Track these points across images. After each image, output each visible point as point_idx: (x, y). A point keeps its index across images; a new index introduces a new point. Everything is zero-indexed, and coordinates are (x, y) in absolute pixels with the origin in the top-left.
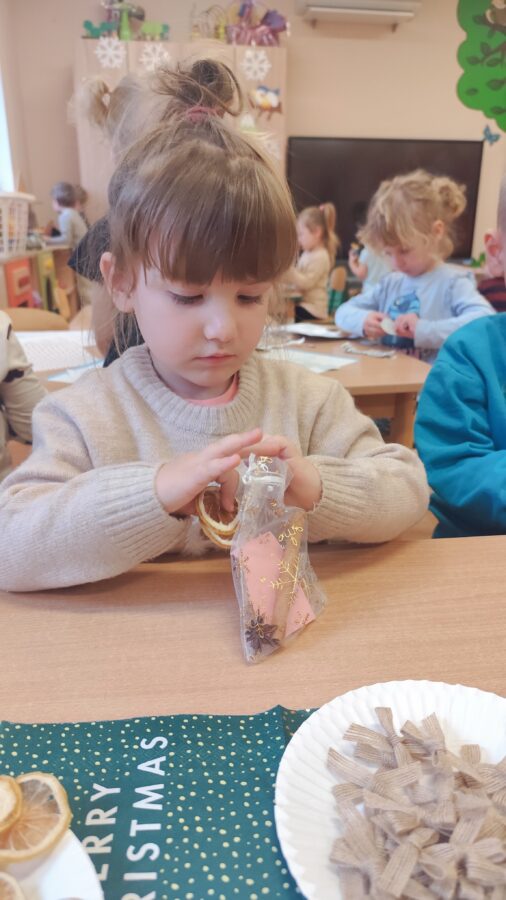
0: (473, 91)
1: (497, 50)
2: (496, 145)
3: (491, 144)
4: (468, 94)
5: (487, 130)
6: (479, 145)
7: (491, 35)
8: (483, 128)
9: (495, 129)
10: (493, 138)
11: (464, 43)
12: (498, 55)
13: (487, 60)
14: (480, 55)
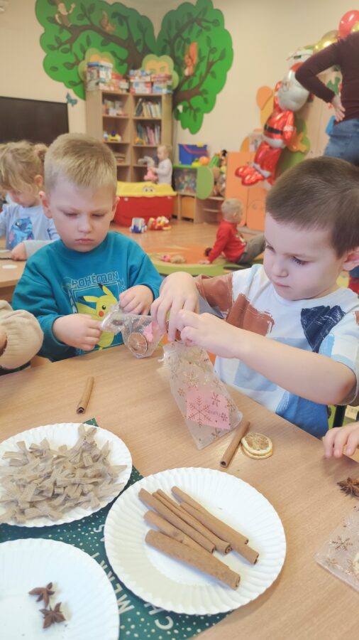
0: (54, 69)
1: (66, 43)
2: (75, 106)
3: (73, 105)
4: (52, 70)
5: (68, 96)
6: (65, 105)
7: (61, 32)
8: (66, 95)
9: (74, 96)
10: (74, 102)
11: (43, 34)
12: (67, 46)
13: (60, 49)
14: (56, 45)
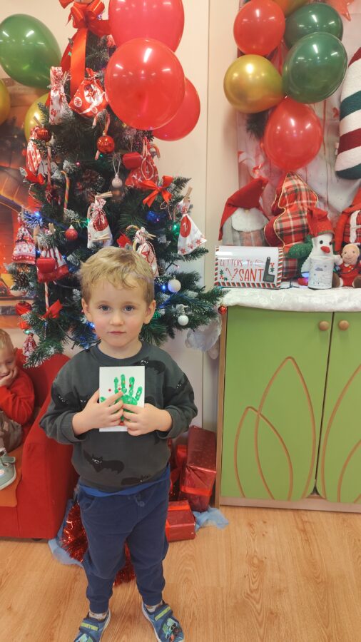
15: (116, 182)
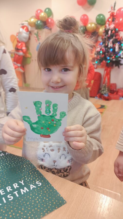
15: (114, 38)
